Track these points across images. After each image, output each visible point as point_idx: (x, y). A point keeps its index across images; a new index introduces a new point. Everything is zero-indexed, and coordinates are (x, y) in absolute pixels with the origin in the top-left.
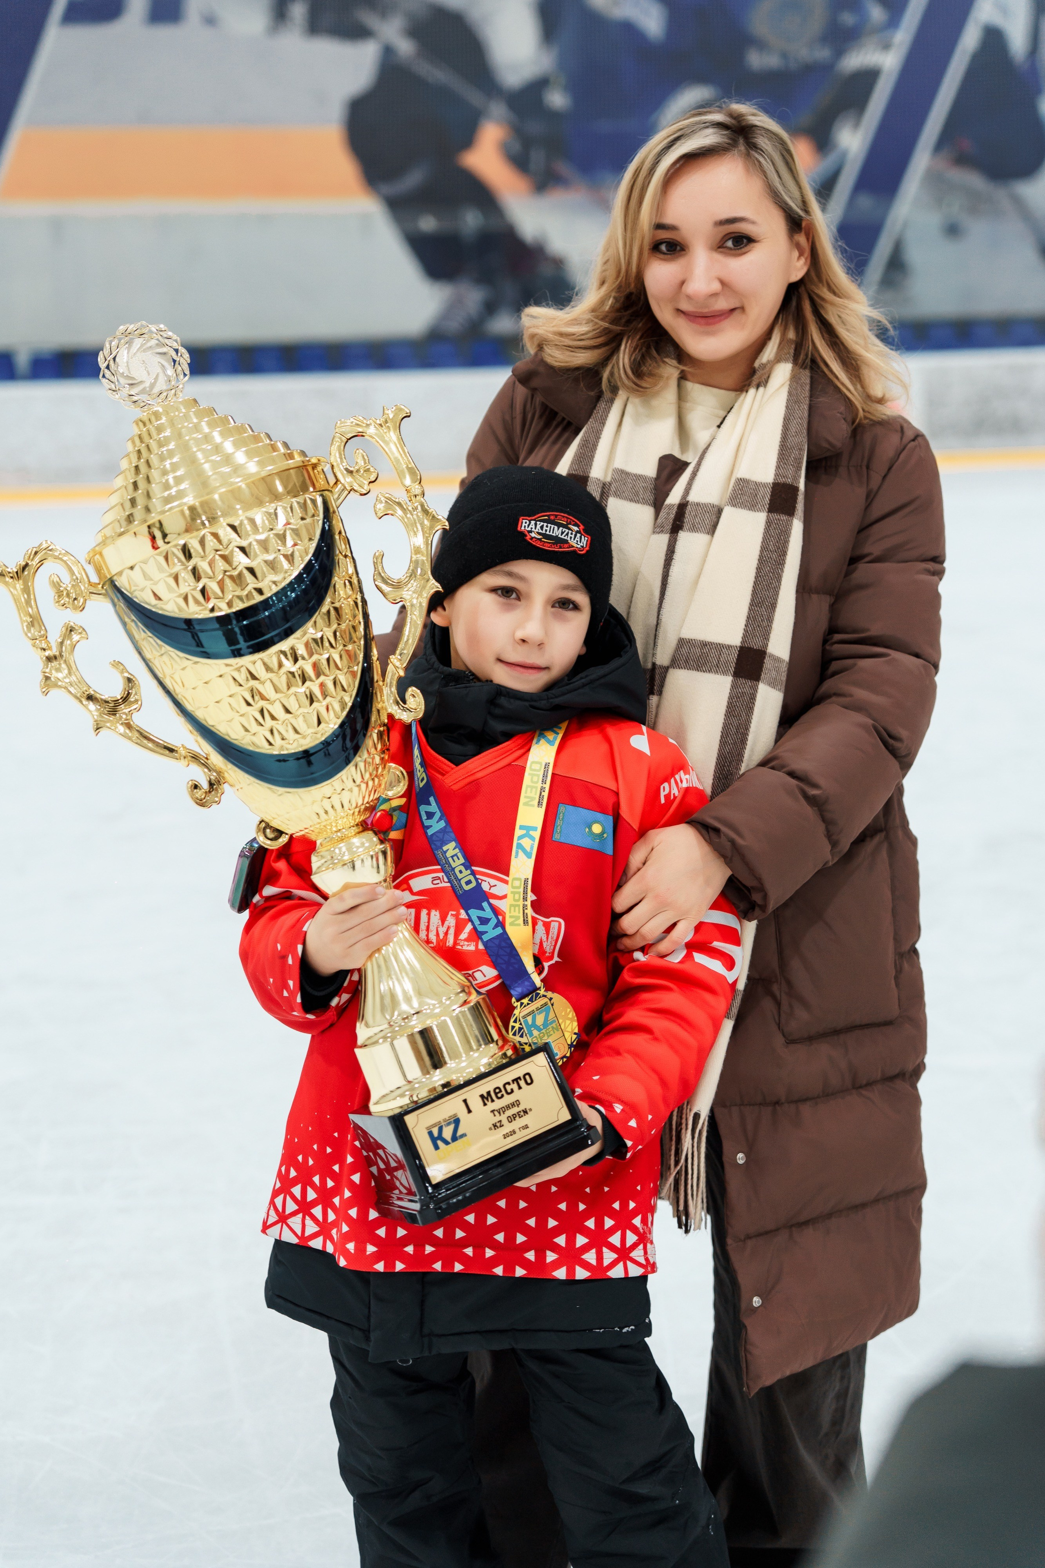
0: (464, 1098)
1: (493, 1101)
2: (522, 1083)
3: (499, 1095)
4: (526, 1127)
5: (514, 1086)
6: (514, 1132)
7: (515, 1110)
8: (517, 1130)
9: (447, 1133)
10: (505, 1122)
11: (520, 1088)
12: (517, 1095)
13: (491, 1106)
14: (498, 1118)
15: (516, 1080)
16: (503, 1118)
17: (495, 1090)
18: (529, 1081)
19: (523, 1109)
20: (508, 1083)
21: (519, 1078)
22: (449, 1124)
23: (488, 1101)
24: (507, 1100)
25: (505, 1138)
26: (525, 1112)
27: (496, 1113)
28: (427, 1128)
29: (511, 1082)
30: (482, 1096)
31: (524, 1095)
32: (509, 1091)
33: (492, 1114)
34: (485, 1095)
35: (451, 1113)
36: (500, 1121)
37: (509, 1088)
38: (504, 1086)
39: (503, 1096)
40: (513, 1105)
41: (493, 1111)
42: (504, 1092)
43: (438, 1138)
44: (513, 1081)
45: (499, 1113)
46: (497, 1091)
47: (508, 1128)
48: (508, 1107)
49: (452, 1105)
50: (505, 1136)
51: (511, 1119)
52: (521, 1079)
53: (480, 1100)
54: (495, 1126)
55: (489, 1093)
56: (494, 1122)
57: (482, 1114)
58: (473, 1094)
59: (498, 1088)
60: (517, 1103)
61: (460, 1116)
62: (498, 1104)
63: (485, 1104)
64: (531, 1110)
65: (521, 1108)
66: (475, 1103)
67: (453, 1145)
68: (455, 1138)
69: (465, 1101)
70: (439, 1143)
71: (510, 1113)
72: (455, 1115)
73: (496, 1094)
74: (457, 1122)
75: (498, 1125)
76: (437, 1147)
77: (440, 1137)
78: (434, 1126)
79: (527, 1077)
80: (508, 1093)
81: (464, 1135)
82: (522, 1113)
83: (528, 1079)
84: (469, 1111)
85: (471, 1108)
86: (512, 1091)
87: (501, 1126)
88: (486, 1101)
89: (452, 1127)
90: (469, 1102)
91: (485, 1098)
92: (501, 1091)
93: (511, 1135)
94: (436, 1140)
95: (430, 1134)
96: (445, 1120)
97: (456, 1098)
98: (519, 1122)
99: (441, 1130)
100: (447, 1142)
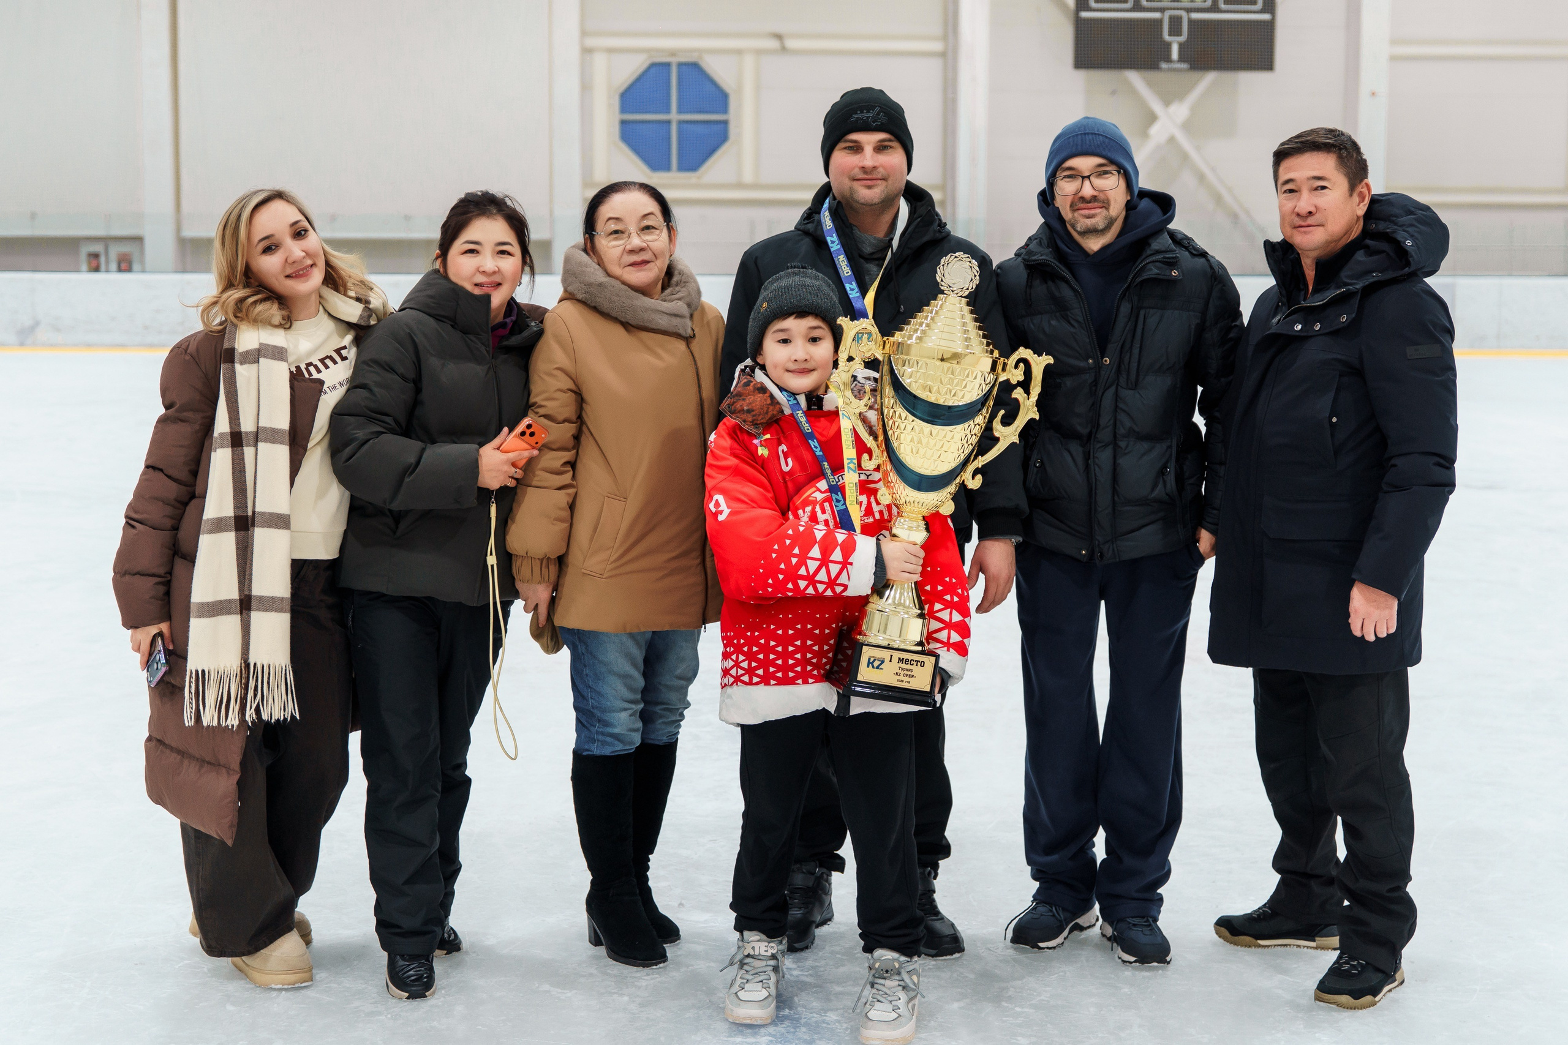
1: (902, 663)
2: (919, 664)
4: (909, 682)
5: (915, 663)
7: (909, 673)
8: (904, 682)
9: (876, 664)
11: (917, 665)
12: (913, 667)
13: (900, 665)
14: (900, 671)
15: (918, 661)
16: (903, 673)
22: (879, 661)
24: (909, 667)
25: (896, 681)
26: (913, 676)
27: (900, 669)
28: (869, 656)
29: (915, 661)
30: (899, 658)
31: (917, 670)
36: (900, 673)
38: (911, 660)
39: (907, 664)
40: (909, 670)
41: (899, 667)
43: (871, 663)
45: (902, 670)
46: (907, 660)
47: (901, 678)
48: (907, 670)
49: (885, 654)
50: (898, 680)
51: (905, 675)
54: (897, 674)
55: (903, 659)
56: (897, 672)
57: (895, 666)
58: (897, 655)
60: (911, 671)
61: (886, 660)
62: (904, 666)
63: (898, 662)
64: (915, 677)
65: (912, 674)
66: (895, 659)
67: (875, 670)
68: (878, 668)
69: (891, 656)
70: (870, 666)
71: (906, 672)
72: (884, 658)
73: (906, 661)
74: (883, 662)
76: (868, 666)
77: (872, 663)
78: (873, 657)
80: (910, 664)
81: (881, 669)
82: (910, 676)
83: (923, 664)
84: (891, 661)
86: (913, 664)
87: (899, 675)
90: (893, 657)
91: (900, 660)
92: (909, 661)
93: (901, 682)
94: (870, 663)
95: (869, 659)
96: (878, 658)
97: (889, 653)
98: (907, 679)
99: (874, 660)
100: (873, 667)
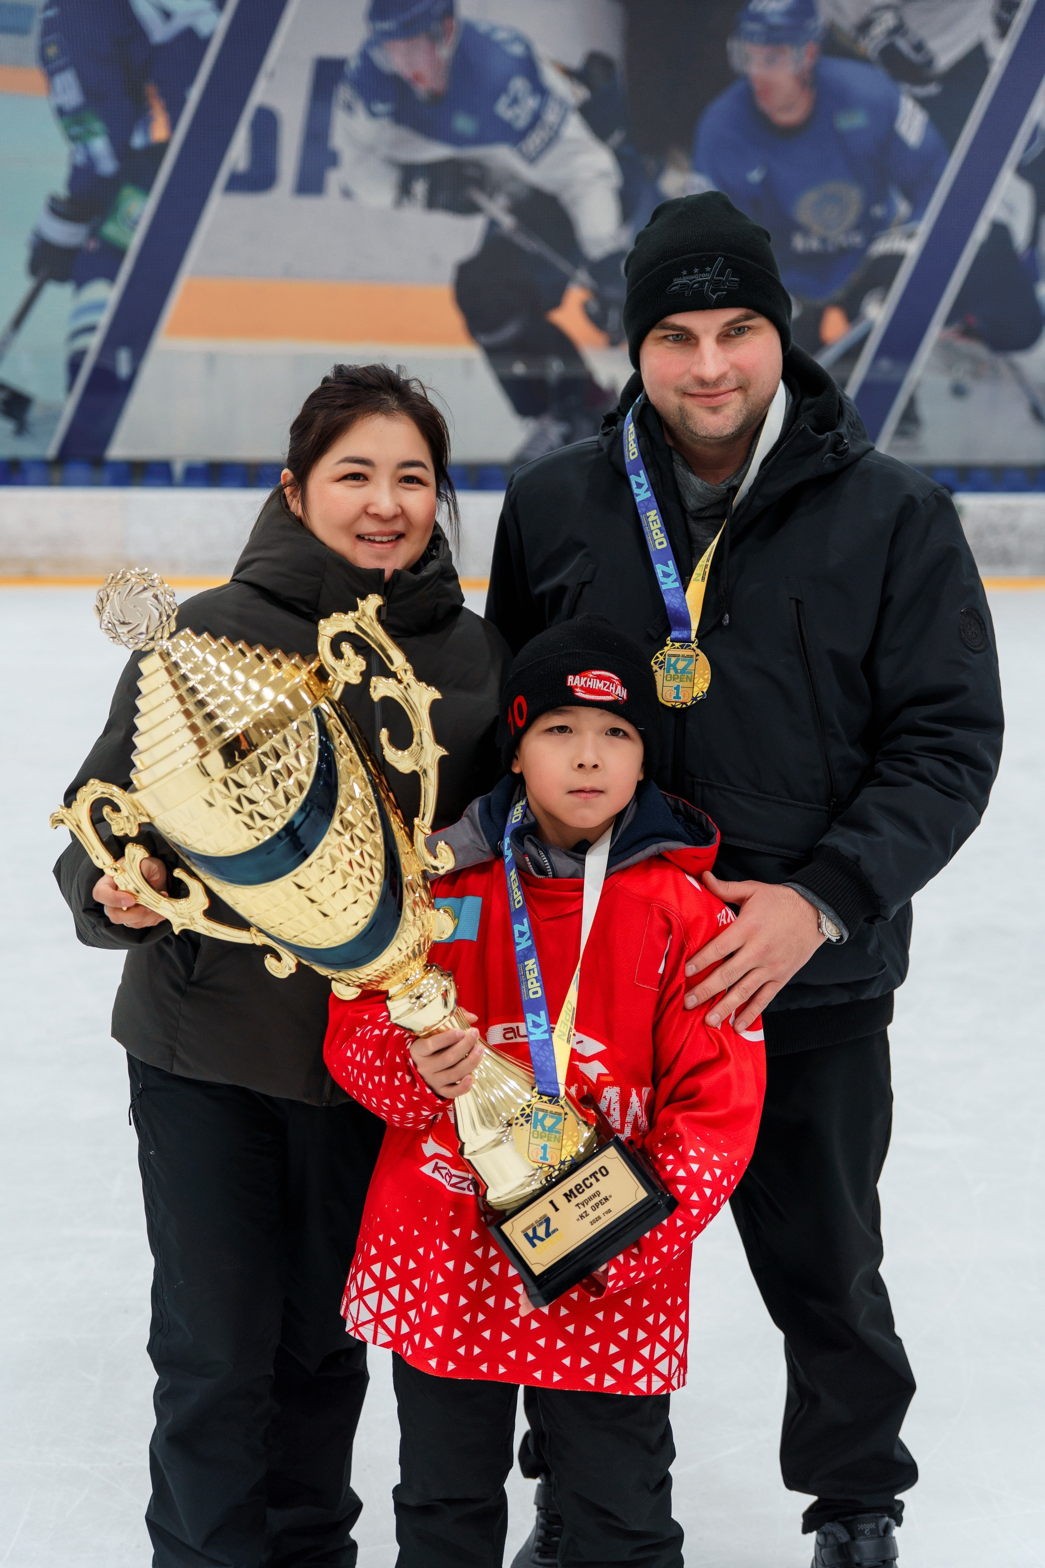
0: (550, 1200)
1: (576, 1196)
2: (599, 1176)
3: (581, 1190)
4: (609, 1211)
5: (593, 1180)
6: (599, 1218)
7: (597, 1200)
8: (602, 1216)
9: (541, 1231)
10: (589, 1211)
11: (598, 1180)
12: (597, 1186)
13: (575, 1201)
14: (583, 1209)
15: (593, 1175)
16: (588, 1208)
17: (576, 1187)
18: (605, 1173)
19: (604, 1197)
20: (587, 1179)
21: (596, 1172)
22: (541, 1224)
23: (572, 1197)
24: (588, 1193)
25: (592, 1224)
26: (606, 1199)
27: (580, 1206)
28: (523, 1232)
29: (589, 1178)
30: (566, 1195)
31: (603, 1186)
32: (589, 1185)
33: (577, 1207)
34: (568, 1193)
35: (541, 1215)
36: (586, 1212)
37: (588, 1183)
38: (584, 1182)
39: (583, 1190)
40: (594, 1196)
41: (577, 1205)
42: (584, 1187)
43: (532, 1237)
44: (591, 1176)
45: (584, 1205)
46: (578, 1187)
47: (593, 1215)
48: (590, 1199)
49: (541, 1208)
50: (592, 1223)
51: (595, 1208)
52: (597, 1173)
53: (564, 1198)
54: (581, 1216)
55: (571, 1191)
56: (580, 1214)
57: (570, 1210)
58: (557, 1194)
59: (579, 1185)
60: (598, 1193)
61: (549, 1215)
62: (581, 1198)
63: (569, 1201)
64: (611, 1196)
65: (602, 1196)
66: (561, 1201)
67: (547, 1240)
68: (548, 1234)
69: (551, 1202)
70: (536, 1241)
71: (592, 1203)
72: (545, 1216)
73: (578, 1190)
74: (547, 1221)
75: (584, 1215)
76: (534, 1245)
77: (535, 1236)
78: (528, 1228)
79: (603, 1170)
81: (554, 1231)
82: (604, 1201)
83: (604, 1171)
84: (557, 1209)
85: (558, 1207)
86: (591, 1184)
87: (586, 1216)
88: (570, 1198)
89: (544, 1225)
90: (555, 1202)
91: (568, 1196)
92: (581, 1187)
93: (597, 1221)
94: (532, 1239)
95: (527, 1235)
96: (537, 1222)
97: (543, 1200)
98: (602, 1209)
99: (534, 1230)
100: (542, 1240)
